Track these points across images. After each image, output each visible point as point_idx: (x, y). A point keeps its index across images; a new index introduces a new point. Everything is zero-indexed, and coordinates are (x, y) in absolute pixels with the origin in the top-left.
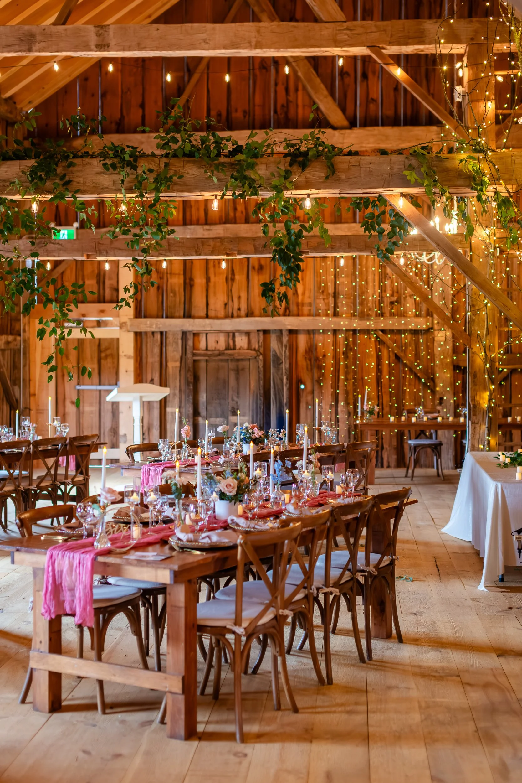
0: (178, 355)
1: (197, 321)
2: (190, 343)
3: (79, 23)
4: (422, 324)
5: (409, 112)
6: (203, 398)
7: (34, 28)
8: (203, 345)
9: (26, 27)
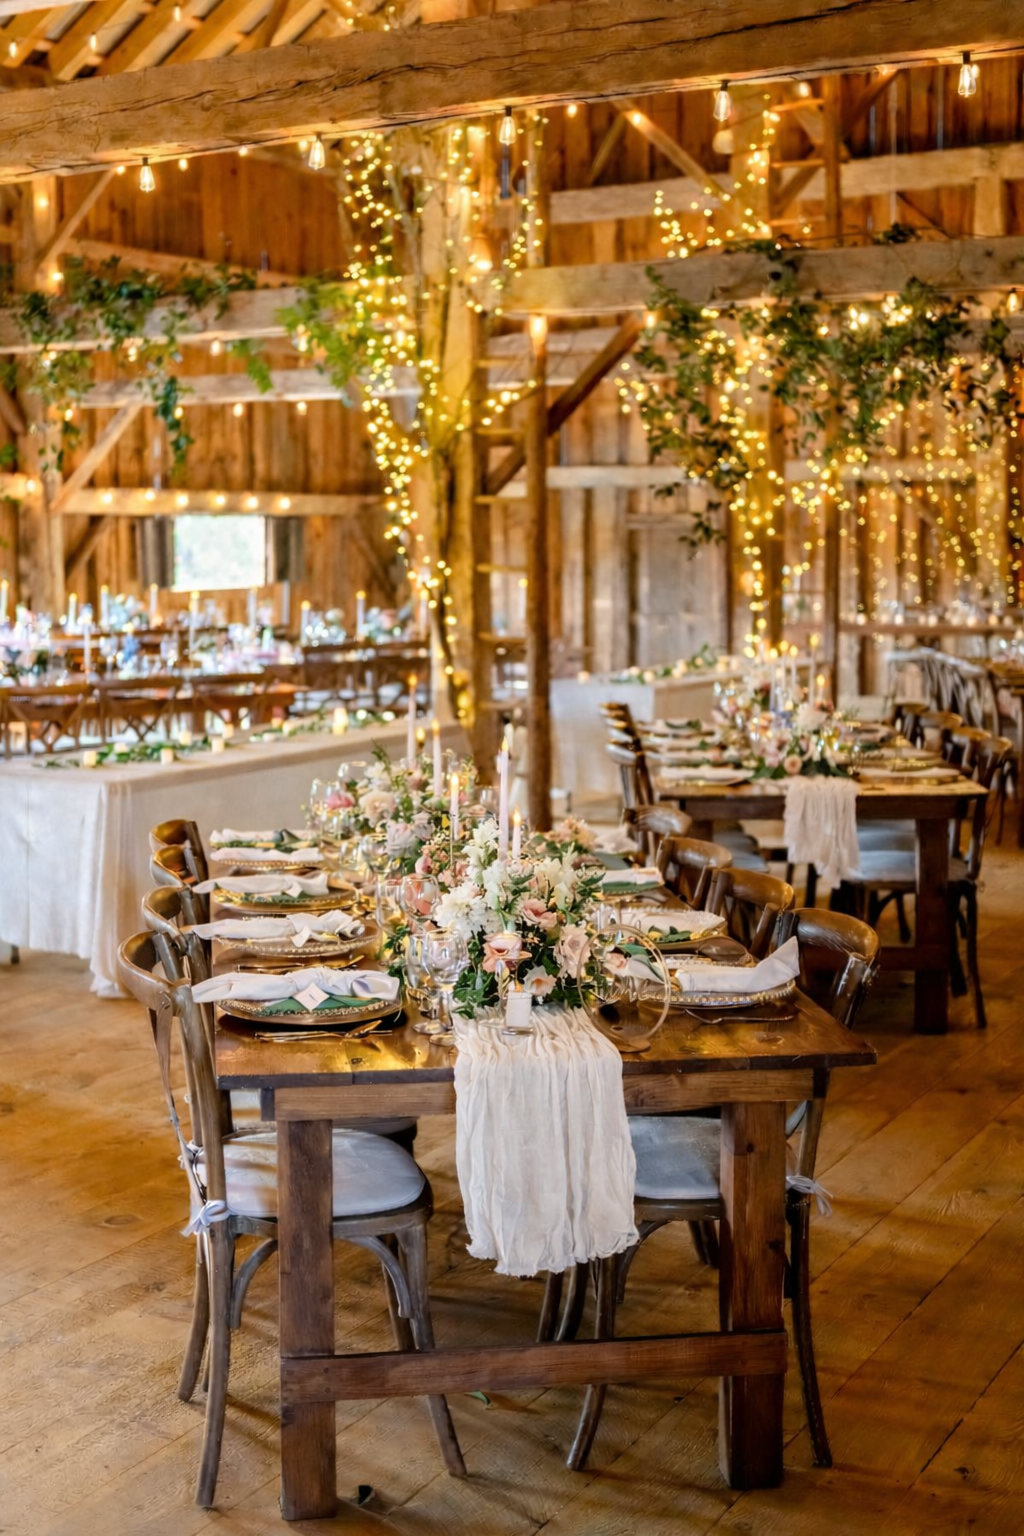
0: (610, 524)
1: (631, 470)
4: (961, 470)
8: (643, 509)
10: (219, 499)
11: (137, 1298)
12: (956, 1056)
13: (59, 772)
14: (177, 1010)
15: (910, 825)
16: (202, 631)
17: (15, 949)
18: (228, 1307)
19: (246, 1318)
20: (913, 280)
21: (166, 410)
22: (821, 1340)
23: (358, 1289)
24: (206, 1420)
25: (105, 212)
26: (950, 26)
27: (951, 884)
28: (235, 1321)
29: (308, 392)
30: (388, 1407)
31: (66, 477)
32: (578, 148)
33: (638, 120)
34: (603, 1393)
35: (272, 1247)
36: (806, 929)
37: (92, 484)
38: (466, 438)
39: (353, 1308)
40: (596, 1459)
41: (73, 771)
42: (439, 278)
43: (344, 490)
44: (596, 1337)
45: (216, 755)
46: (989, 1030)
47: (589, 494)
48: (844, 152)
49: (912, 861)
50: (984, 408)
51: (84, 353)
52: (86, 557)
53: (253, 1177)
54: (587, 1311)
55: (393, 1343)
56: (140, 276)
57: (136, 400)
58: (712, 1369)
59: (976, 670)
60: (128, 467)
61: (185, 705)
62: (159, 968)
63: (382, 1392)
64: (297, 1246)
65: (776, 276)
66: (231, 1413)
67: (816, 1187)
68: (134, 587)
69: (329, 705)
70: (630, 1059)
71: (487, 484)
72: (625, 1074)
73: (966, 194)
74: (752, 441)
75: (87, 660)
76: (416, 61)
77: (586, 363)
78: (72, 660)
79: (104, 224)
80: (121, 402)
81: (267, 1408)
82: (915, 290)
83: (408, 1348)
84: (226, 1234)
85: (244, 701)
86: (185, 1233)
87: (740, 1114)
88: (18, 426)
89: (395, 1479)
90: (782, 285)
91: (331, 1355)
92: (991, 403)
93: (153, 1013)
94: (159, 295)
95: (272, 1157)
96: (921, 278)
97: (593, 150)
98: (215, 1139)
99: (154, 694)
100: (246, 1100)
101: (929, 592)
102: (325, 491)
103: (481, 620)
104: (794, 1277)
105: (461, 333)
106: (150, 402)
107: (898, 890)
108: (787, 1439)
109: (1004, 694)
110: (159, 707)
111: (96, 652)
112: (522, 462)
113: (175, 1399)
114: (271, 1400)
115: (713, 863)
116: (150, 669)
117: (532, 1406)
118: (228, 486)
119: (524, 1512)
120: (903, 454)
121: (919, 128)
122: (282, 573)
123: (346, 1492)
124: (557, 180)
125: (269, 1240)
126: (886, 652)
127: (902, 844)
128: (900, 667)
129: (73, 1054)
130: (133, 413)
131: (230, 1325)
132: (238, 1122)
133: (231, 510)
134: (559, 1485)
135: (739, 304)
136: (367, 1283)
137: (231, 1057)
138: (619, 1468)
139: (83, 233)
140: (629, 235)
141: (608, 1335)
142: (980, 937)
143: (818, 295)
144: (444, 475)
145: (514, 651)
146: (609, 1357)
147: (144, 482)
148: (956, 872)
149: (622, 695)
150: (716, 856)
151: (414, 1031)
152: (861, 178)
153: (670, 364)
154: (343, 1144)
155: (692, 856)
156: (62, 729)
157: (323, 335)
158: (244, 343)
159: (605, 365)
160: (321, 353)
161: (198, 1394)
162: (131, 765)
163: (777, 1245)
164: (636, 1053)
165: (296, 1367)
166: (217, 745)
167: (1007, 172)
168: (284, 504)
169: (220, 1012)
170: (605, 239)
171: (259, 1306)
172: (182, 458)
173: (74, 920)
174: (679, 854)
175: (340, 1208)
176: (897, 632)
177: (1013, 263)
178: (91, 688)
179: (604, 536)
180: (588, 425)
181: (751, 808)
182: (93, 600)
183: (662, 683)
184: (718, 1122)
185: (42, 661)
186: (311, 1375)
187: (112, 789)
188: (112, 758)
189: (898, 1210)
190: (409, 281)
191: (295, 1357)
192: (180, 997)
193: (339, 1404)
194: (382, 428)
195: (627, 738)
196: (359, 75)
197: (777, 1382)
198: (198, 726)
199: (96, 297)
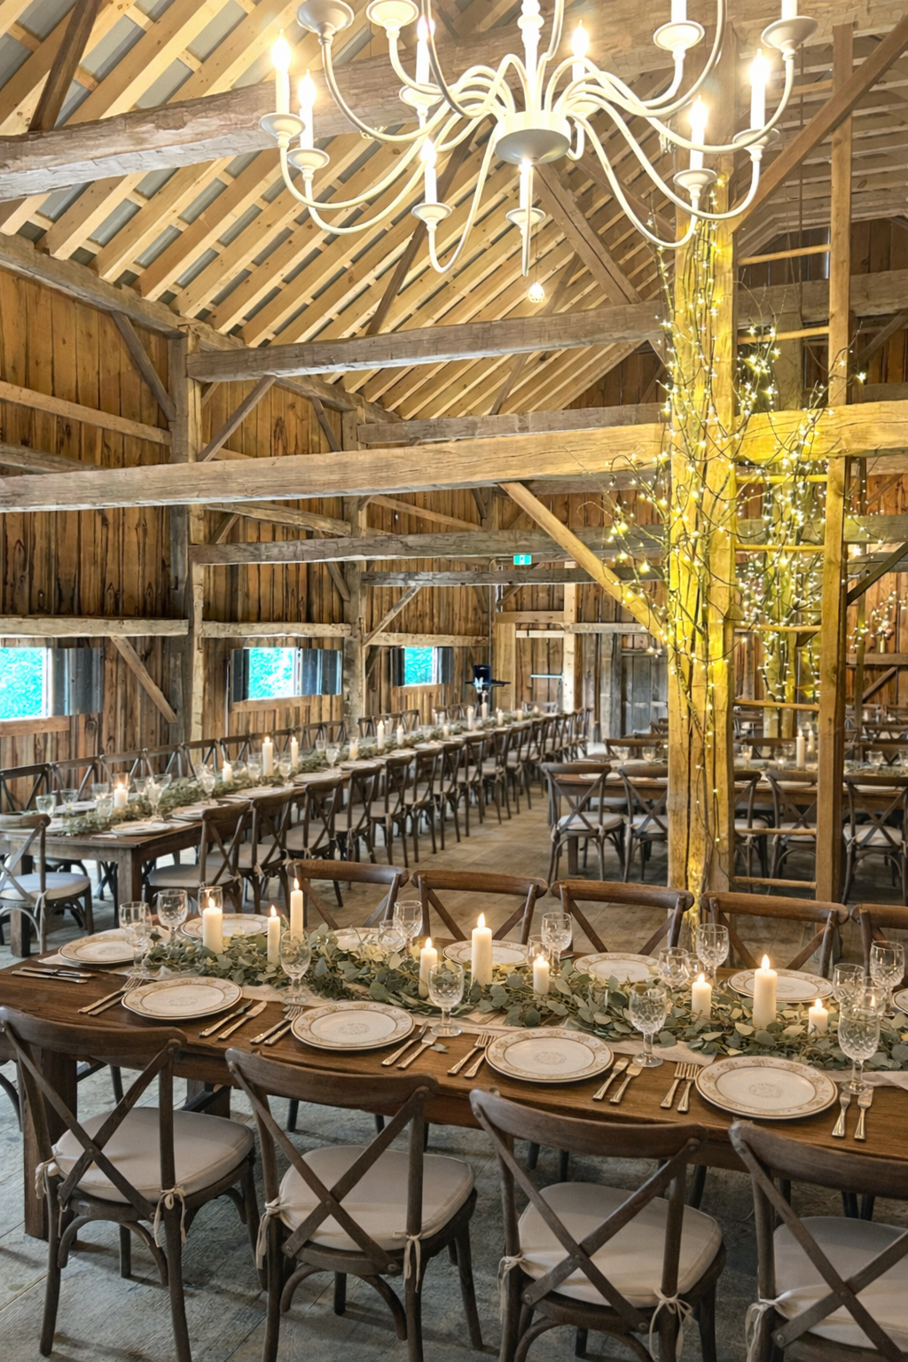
0: (610, 652)
1: (625, 625)
2: (619, 643)
3: (508, 413)
6: (629, 686)
7: (476, 419)
8: (630, 644)
9: (470, 418)
10: (420, 637)
47: (598, 636)
88: (345, 597)
102: (460, 634)
118: (424, 631)
133: (425, 643)
168: (445, 640)
179: (606, 660)
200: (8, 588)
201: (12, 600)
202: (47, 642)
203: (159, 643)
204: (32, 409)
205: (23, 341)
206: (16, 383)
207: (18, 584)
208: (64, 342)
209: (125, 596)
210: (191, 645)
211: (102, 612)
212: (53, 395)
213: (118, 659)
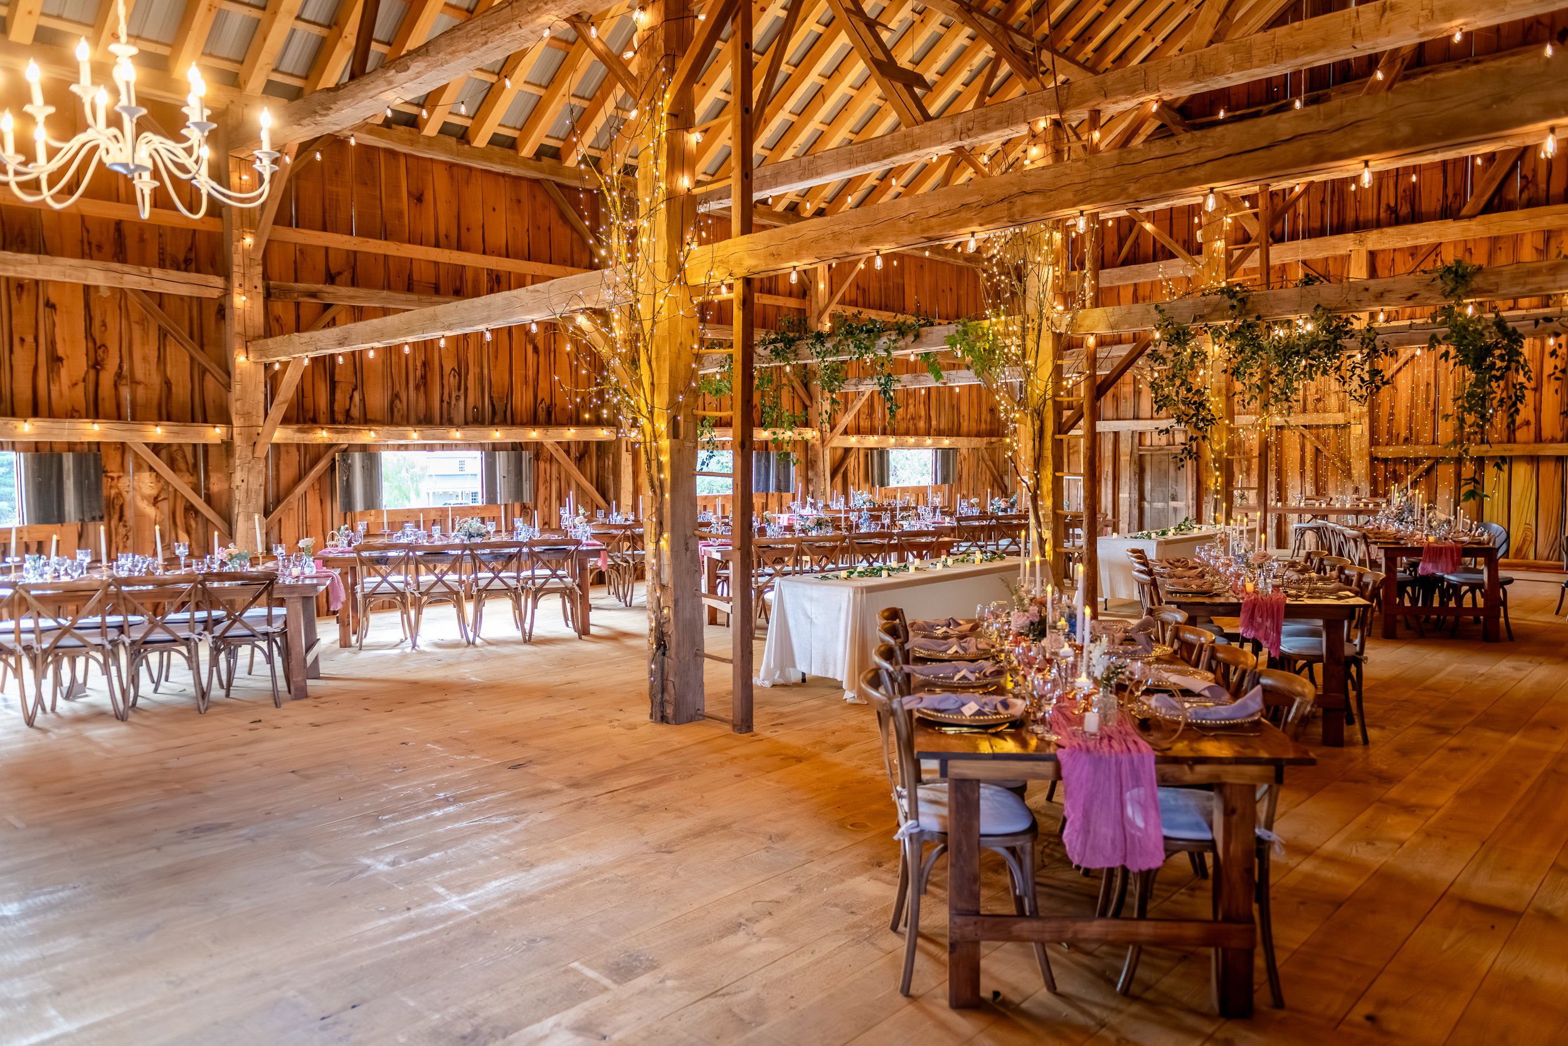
0: (1129, 451)
1: (1141, 422)
2: (1138, 441)
4: (1340, 418)
5: (1335, 221)
6: (1148, 485)
8: (1148, 442)
10: (912, 440)
11: (867, 870)
12: (1351, 760)
13: (828, 581)
14: (893, 713)
15: (1320, 623)
16: (903, 509)
17: (804, 674)
18: (919, 881)
19: (929, 887)
20: (1318, 306)
21: (885, 392)
22: (1276, 929)
23: (990, 874)
24: (906, 943)
25: (854, 289)
26: (1355, 145)
27: (1347, 657)
28: (922, 891)
29: (962, 380)
30: (1008, 945)
31: (832, 430)
32: (1111, 246)
33: (1148, 226)
34: (1139, 950)
35: (945, 849)
36: (1263, 681)
37: (846, 432)
38: (1050, 403)
39: (989, 885)
40: (1135, 989)
41: (835, 581)
42: (1036, 317)
43: (978, 435)
44: (1135, 915)
45: (911, 574)
46: (1370, 745)
47: (1116, 434)
48: (1271, 240)
49: (1321, 642)
50: (1362, 380)
51: (843, 362)
52: (842, 470)
53: (935, 809)
54: (1128, 899)
55: (1011, 909)
56: (873, 322)
57: (869, 387)
58: (1208, 941)
59: (1355, 532)
60: (865, 423)
61: (894, 548)
62: (882, 690)
63: (1009, 938)
64: (959, 850)
65: (1233, 307)
66: (920, 941)
67: (1274, 836)
68: (868, 486)
69: (973, 549)
70: (1159, 754)
71: (1062, 428)
72: (1156, 763)
73: (1346, 259)
74: (1215, 403)
75: (843, 524)
76: (1028, 189)
77: (1116, 362)
78: (835, 523)
79: (854, 297)
80: (862, 388)
81: (940, 940)
82: (1319, 312)
83: (1021, 914)
84: (918, 840)
85: (926, 546)
86: (896, 838)
87: (1227, 791)
88: (808, 403)
89: (1015, 989)
90: (1236, 312)
91: (977, 913)
92: (1366, 377)
93: (879, 713)
94: (882, 331)
95: (945, 798)
96: (1324, 304)
97: (1120, 247)
98: (912, 784)
99: (876, 541)
100: (930, 765)
101: (1320, 491)
102: (968, 435)
103: (1058, 503)
104: (1261, 890)
105: (1047, 345)
106: (877, 388)
107: (1311, 660)
108: (1256, 987)
109: (1373, 548)
110: (880, 548)
111: (847, 519)
112: (1081, 416)
113: (888, 929)
114: (944, 936)
115: (1203, 640)
116: (874, 528)
117: (1096, 953)
118: (916, 433)
119: (1091, 1016)
120: (1304, 410)
121: (1316, 224)
122: (945, 480)
123: (985, 993)
124: (1102, 264)
125: (942, 845)
126: (1293, 523)
127: (1314, 633)
128: (1302, 532)
129: (834, 733)
130: (867, 394)
131: (920, 891)
132: (925, 777)
133: (917, 446)
134: (1113, 1003)
135: (1210, 324)
136: (996, 871)
137: (922, 741)
138: (1149, 995)
139: (842, 302)
140: (1140, 292)
141: (1142, 915)
142: (1364, 689)
143: (1258, 318)
144: (1037, 423)
145: (1076, 521)
146: (1145, 929)
147: (872, 432)
148: (1349, 650)
149: (1138, 545)
150: (1206, 636)
151: (1028, 731)
152: (1280, 254)
153: (1168, 361)
154: (986, 792)
155: (1190, 637)
156: (829, 560)
157: (971, 350)
158: (927, 354)
159: (1129, 362)
160: (968, 359)
161: (901, 927)
162: (865, 578)
163: (1249, 871)
164: (1163, 750)
165: (958, 920)
166: (912, 569)
167: (1371, 246)
168: (946, 442)
169: (917, 715)
170: (1127, 294)
171: (935, 879)
172: (893, 416)
173: (835, 660)
174: (1181, 634)
175: (984, 829)
176: (1300, 512)
177: (1382, 294)
178: (845, 537)
179: (1124, 459)
180: (1116, 398)
181: (1220, 609)
182: (845, 492)
183: (1161, 539)
184: (1212, 793)
185: (819, 524)
186: (966, 925)
187: (856, 589)
188: (856, 574)
189: (1319, 851)
190: (1018, 318)
191: (957, 912)
192: (895, 705)
193: (983, 943)
194: (1003, 398)
195: (1143, 568)
196: (995, 199)
197: (1250, 955)
198: (901, 559)
199: (850, 333)
200: (445, 404)
201: (449, 413)
202: (482, 446)
203: (594, 448)
204: (463, 267)
205: (455, 213)
206: (449, 247)
207: (453, 402)
208: (494, 210)
209: (558, 408)
210: (619, 448)
211: (534, 422)
212: (484, 253)
213: (551, 459)
